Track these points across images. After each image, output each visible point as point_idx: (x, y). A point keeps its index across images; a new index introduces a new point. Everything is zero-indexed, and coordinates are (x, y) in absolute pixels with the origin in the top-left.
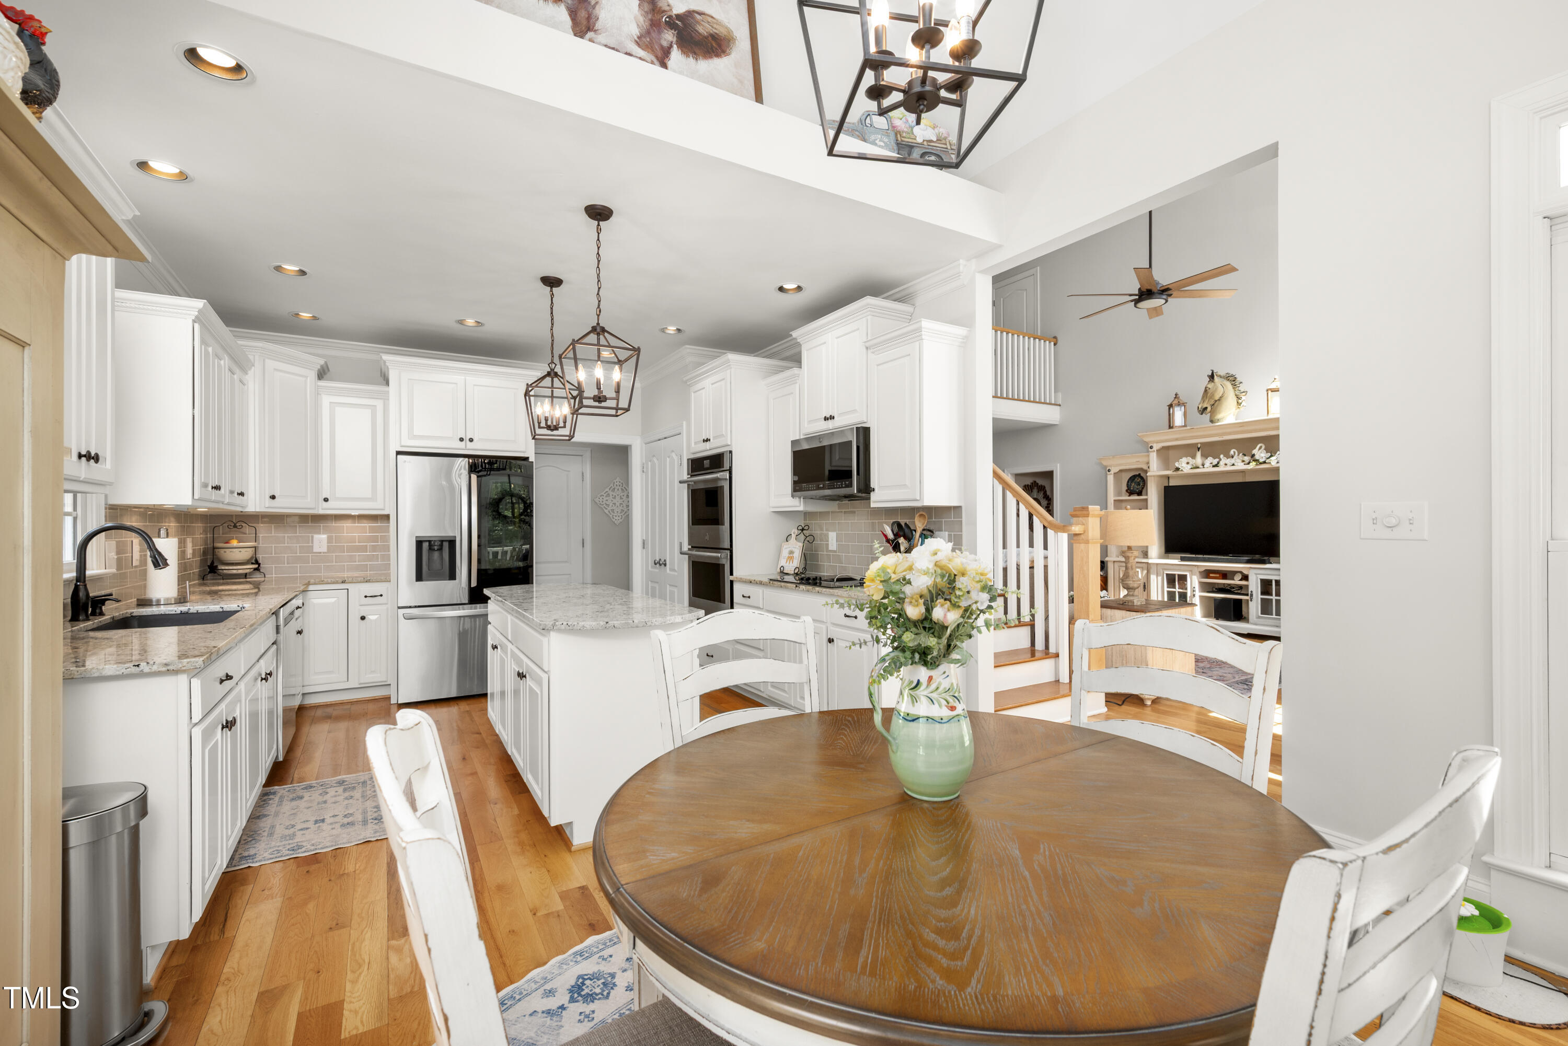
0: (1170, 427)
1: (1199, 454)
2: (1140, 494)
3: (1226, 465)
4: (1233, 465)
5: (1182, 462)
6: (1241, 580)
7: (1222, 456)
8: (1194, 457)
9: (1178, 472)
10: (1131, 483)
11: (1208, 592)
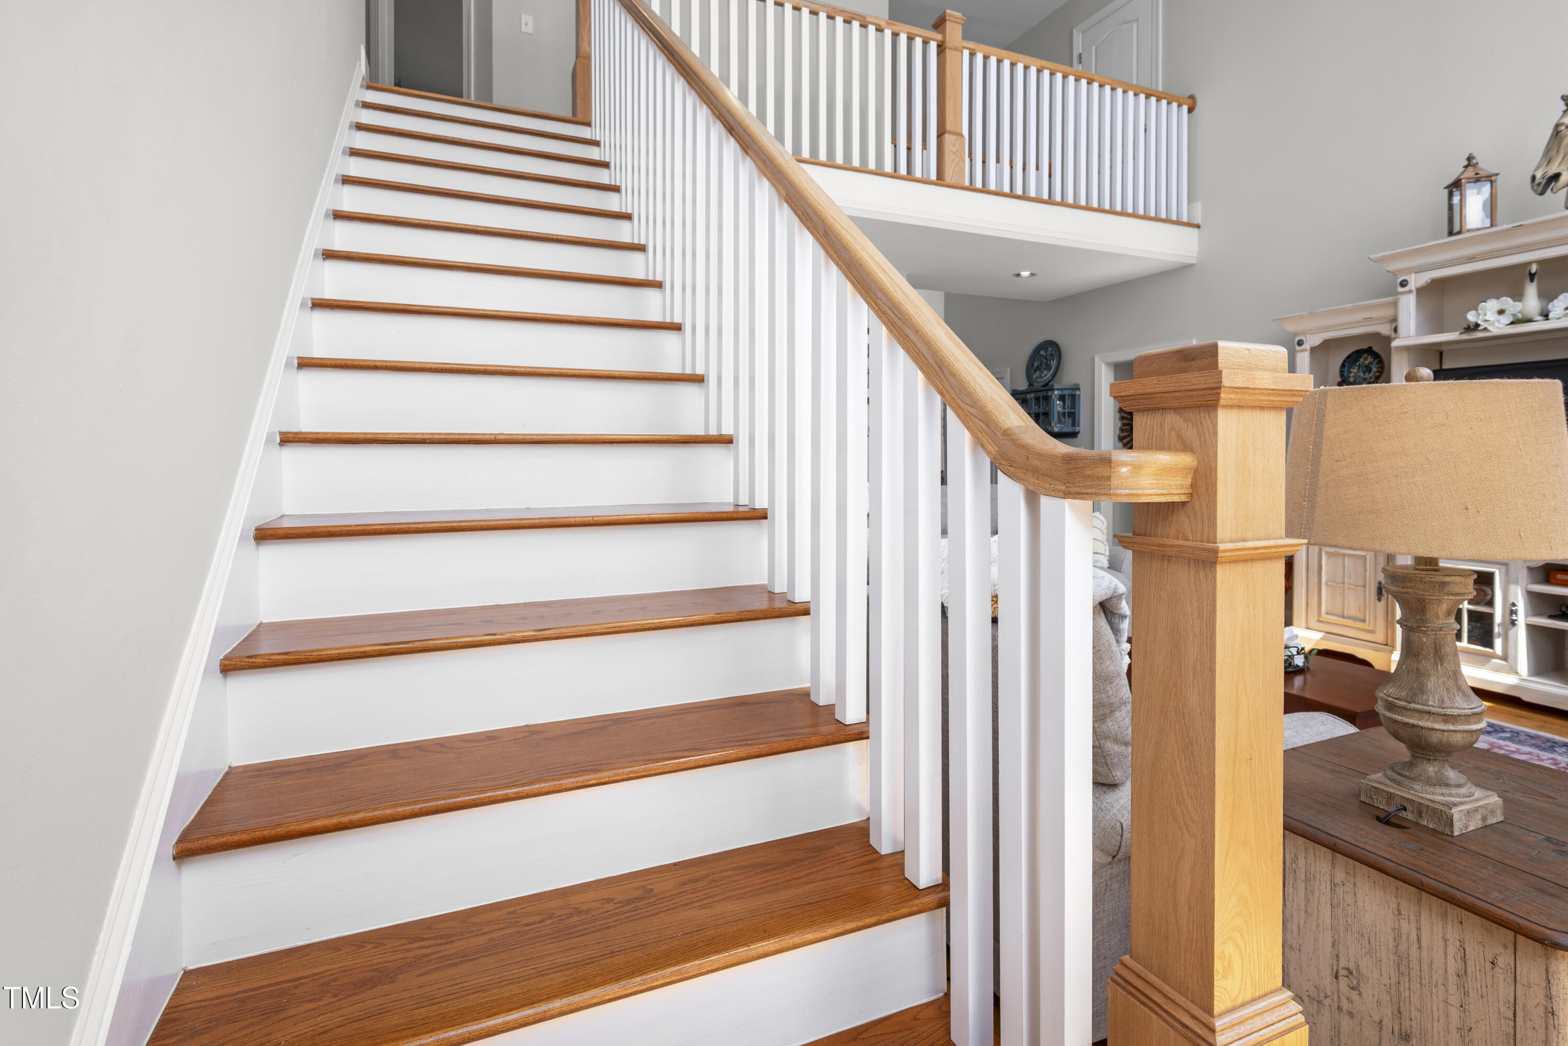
0: (1451, 233)
1: (1531, 291)
5: (1484, 309)
8: (1518, 296)
9: (1478, 335)
10: (1351, 367)
11: (1551, 617)
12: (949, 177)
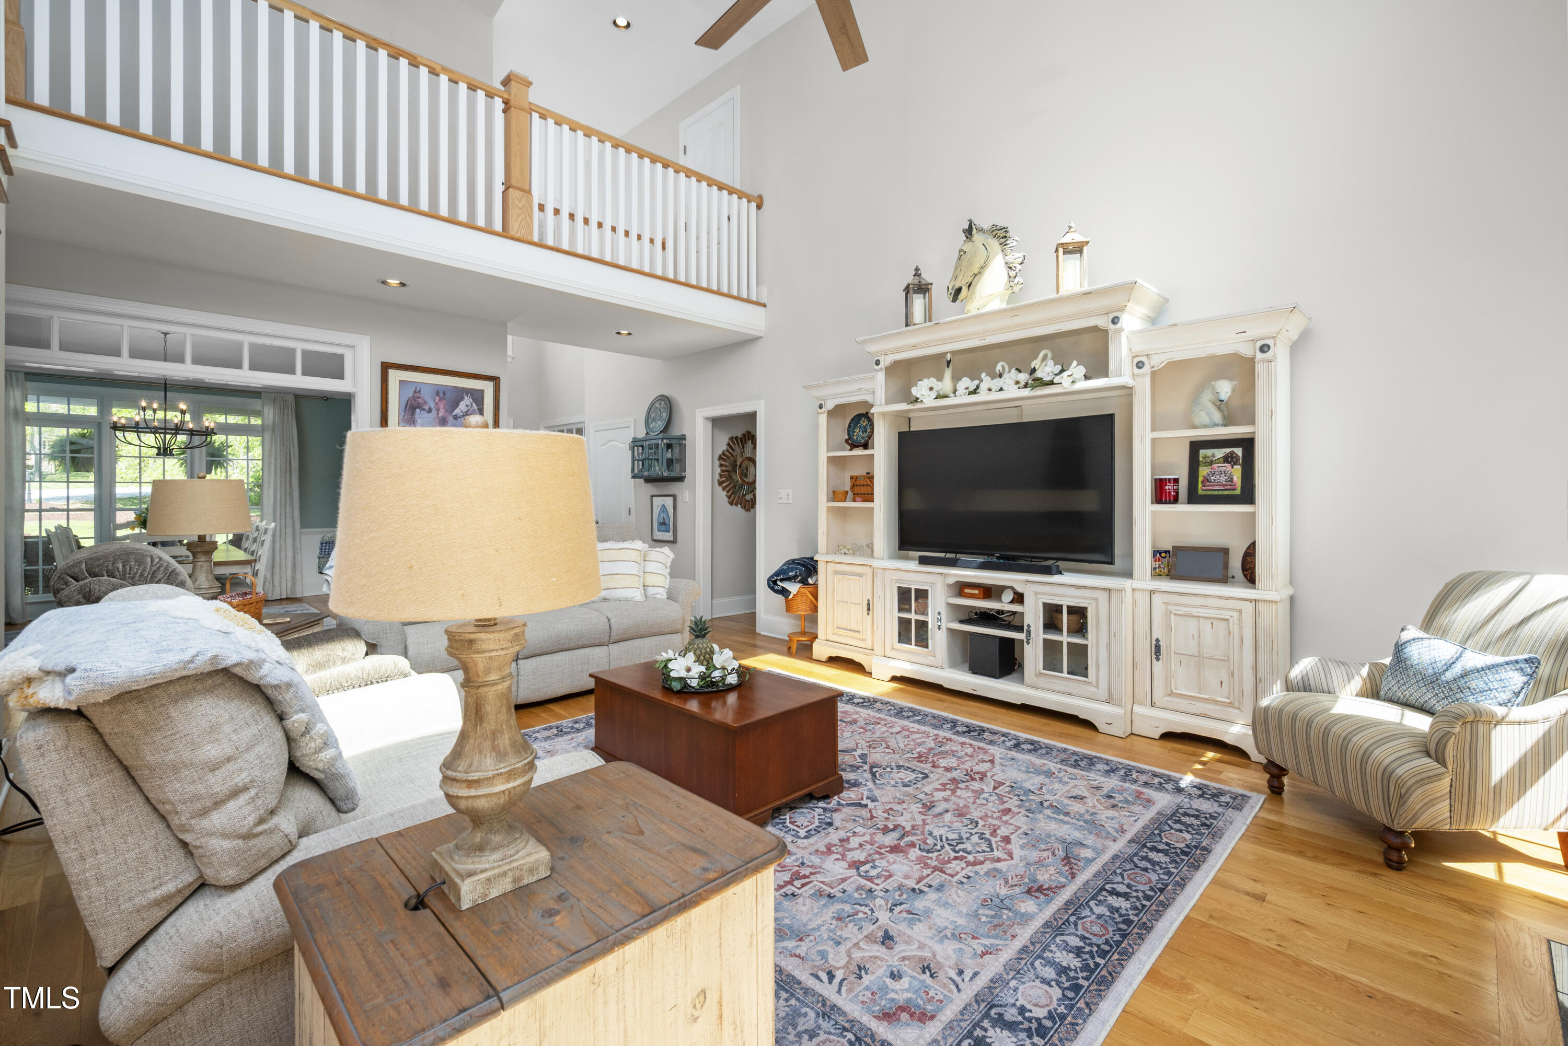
0: (906, 325)
1: (948, 374)
2: (865, 446)
3: (990, 390)
4: (1001, 389)
5: (921, 386)
6: (1012, 602)
7: (983, 375)
8: (940, 378)
9: (918, 406)
10: (855, 428)
11: (961, 622)
12: (514, 229)
